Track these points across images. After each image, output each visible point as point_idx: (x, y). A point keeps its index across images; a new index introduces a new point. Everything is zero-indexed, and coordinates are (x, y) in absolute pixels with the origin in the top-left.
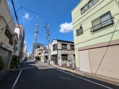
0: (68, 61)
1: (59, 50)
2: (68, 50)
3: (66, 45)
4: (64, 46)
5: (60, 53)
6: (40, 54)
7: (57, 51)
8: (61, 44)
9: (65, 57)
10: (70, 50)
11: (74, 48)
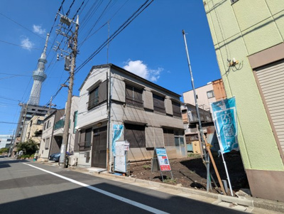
0: (148, 149)
1: (113, 105)
2: (147, 110)
3: (140, 90)
4: (133, 94)
5: (117, 116)
6: (39, 134)
7: (109, 107)
8: (124, 84)
9: (137, 133)
10: (152, 111)
11: (163, 105)
